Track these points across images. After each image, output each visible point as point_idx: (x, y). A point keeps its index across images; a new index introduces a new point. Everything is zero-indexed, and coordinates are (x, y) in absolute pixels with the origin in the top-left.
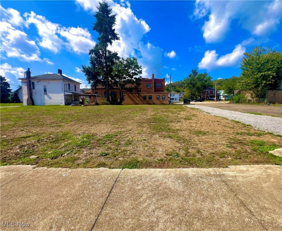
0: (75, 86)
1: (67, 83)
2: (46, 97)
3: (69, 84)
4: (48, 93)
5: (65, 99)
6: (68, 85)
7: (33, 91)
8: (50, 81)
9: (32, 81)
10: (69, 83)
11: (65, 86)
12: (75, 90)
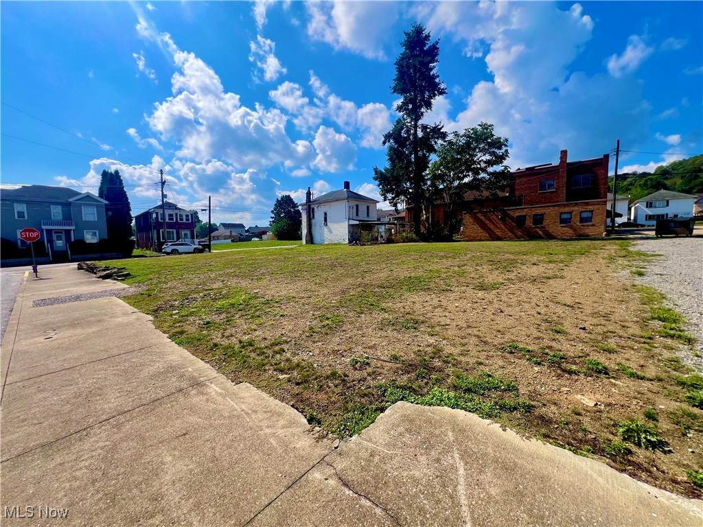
0: (368, 207)
1: (354, 203)
2: (326, 230)
3: (357, 206)
4: (328, 224)
5: (349, 232)
6: (355, 207)
7: (313, 221)
8: (332, 203)
9: (312, 206)
10: (357, 203)
11: (351, 210)
12: (368, 216)
